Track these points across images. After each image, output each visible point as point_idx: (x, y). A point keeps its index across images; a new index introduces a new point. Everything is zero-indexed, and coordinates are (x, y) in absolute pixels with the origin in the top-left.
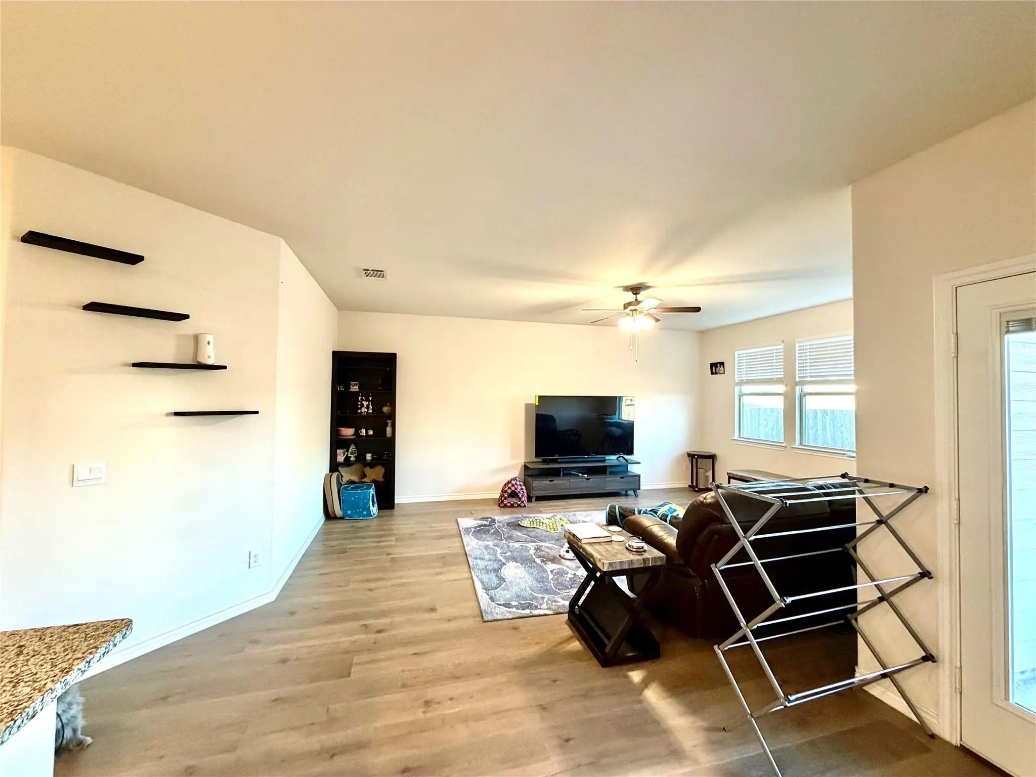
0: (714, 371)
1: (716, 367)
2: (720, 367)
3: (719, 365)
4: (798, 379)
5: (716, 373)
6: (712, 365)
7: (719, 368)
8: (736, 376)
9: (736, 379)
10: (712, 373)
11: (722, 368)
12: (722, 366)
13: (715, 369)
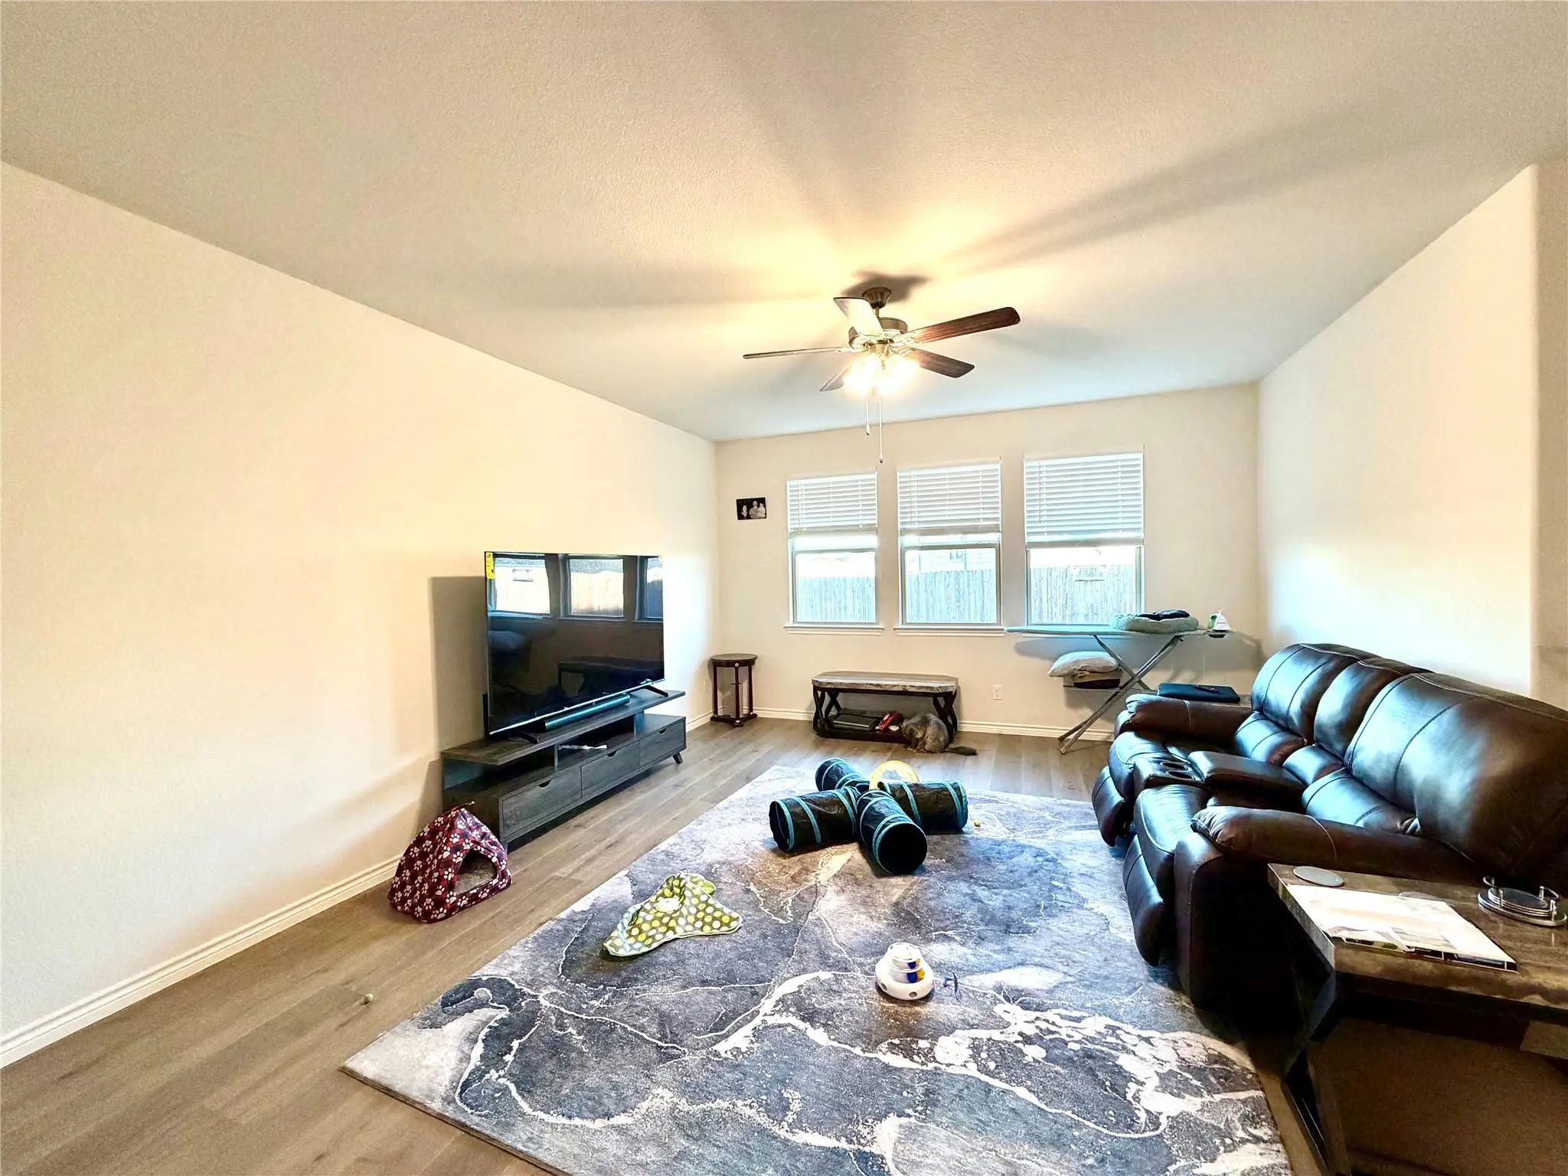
0: (744, 513)
1: (747, 507)
2: (758, 506)
3: (755, 503)
4: (900, 527)
5: (749, 517)
6: (741, 503)
7: (755, 507)
8: (789, 522)
9: (789, 527)
10: (740, 517)
11: (762, 508)
12: (761, 505)
13: (748, 511)
